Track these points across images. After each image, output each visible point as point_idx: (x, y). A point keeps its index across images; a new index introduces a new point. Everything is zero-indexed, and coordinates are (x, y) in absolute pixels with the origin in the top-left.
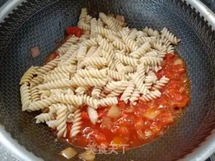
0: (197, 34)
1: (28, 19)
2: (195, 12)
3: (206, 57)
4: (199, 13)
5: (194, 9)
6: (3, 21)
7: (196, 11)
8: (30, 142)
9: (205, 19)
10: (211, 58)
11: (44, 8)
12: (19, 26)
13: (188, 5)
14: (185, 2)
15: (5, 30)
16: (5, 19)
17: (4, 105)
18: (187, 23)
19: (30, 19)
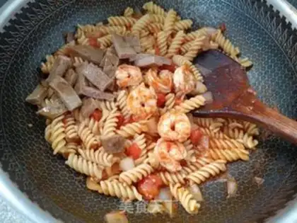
0: (276, 41)
1: (37, 26)
2: (273, 11)
4: (278, 12)
7: (275, 10)
9: (287, 21)
11: (58, 10)
12: (25, 36)
18: (262, 27)
19: (40, 26)
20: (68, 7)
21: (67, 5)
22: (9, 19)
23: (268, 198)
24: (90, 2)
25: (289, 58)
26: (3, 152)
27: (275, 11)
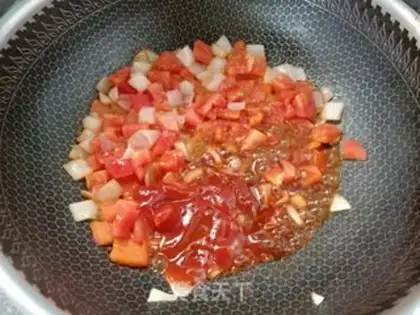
0: (394, 65)
1: (56, 41)
2: (390, 22)
4: (397, 24)
5: (388, 15)
6: (7, 47)
7: (393, 20)
8: (65, 289)
11: (87, 18)
12: (38, 54)
15: (11, 63)
16: (10, 42)
17: (10, 215)
18: (374, 44)
19: (60, 40)
20: (100, 14)
21: (99, 11)
22: (16, 30)
23: (372, 291)
24: (137, 3)
25: (412, 89)
26: (3, 227)
27: (393, 22)
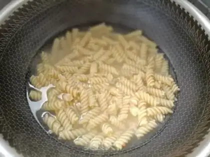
3: (197, 56)
10: (203, 56)
13: (177, 5)
14: (174, 2)
17: (5, 119)
